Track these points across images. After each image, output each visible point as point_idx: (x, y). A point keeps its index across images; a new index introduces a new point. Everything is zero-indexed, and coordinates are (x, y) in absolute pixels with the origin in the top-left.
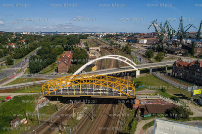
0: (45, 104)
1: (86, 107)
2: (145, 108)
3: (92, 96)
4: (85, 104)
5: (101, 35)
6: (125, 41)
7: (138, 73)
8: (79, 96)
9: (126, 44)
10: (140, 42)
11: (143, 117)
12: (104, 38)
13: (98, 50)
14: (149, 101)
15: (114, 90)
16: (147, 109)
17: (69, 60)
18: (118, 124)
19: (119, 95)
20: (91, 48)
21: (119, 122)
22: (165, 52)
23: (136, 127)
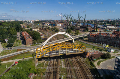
0: (38, 63)
8: (59, 55)
11: (93, 60)
14: (92, 53)
16: (93, 57)
20: (33, 29)
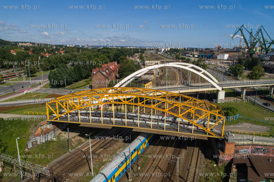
0: (50, 137)
3: (135, 129)
4: (122, 144)
5: (163, 50)
6: (196, 56)
7: (221, 96)
10: (219, 57)
12: (166, 52)
14: (256, 148)
15: (179, 120)
17: (110, 73)
19: (190, 131)
20: (147, 62)
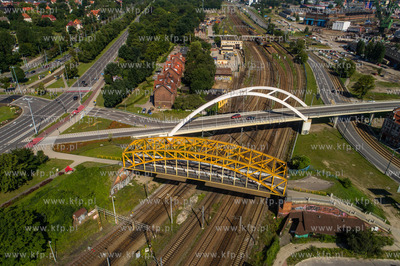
0: (127, 182)
1: (194, 197)
2: (301, 219)
3: (208, 183)
4: (195, 190)
6: (301, 19)
8: (184, 178)
9: (302, 28)
11: (293, 235)
12: (256, 7)
13: (237, 47)
14: (310, 206)
16: (303, 222)
18: (245, 244)
19: (257, 187)
20: (223, 43)
21: (247, 239)
22: (384, 63)
23: (275, 257)
